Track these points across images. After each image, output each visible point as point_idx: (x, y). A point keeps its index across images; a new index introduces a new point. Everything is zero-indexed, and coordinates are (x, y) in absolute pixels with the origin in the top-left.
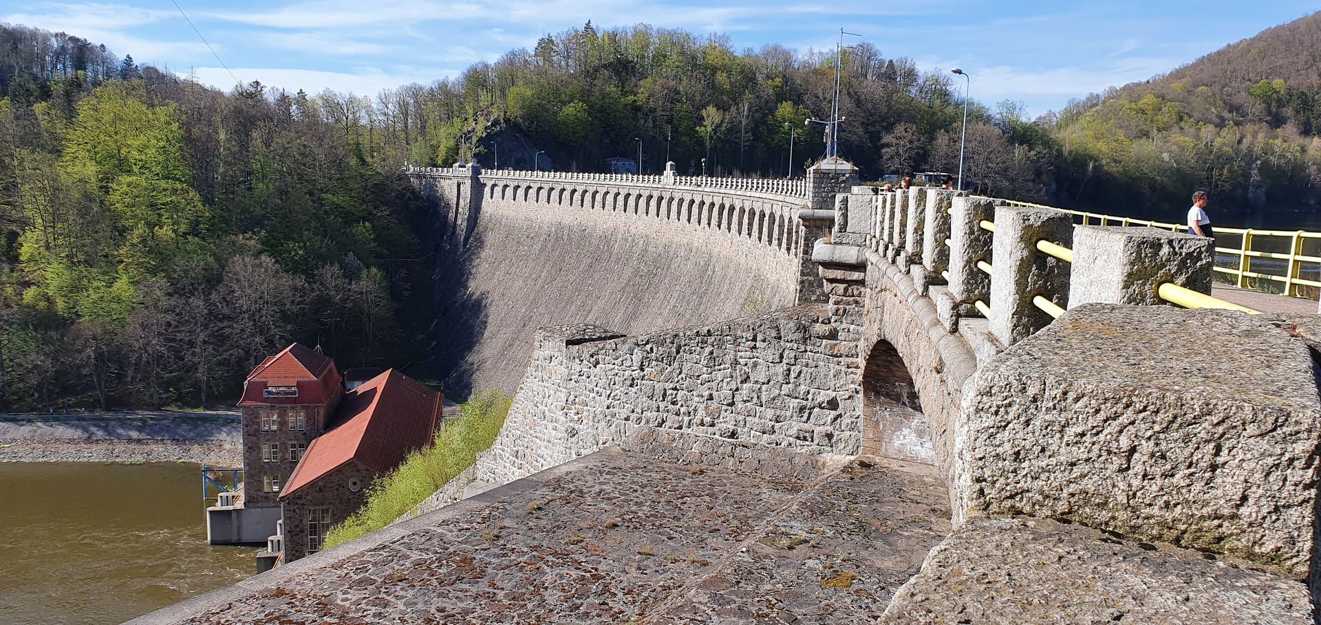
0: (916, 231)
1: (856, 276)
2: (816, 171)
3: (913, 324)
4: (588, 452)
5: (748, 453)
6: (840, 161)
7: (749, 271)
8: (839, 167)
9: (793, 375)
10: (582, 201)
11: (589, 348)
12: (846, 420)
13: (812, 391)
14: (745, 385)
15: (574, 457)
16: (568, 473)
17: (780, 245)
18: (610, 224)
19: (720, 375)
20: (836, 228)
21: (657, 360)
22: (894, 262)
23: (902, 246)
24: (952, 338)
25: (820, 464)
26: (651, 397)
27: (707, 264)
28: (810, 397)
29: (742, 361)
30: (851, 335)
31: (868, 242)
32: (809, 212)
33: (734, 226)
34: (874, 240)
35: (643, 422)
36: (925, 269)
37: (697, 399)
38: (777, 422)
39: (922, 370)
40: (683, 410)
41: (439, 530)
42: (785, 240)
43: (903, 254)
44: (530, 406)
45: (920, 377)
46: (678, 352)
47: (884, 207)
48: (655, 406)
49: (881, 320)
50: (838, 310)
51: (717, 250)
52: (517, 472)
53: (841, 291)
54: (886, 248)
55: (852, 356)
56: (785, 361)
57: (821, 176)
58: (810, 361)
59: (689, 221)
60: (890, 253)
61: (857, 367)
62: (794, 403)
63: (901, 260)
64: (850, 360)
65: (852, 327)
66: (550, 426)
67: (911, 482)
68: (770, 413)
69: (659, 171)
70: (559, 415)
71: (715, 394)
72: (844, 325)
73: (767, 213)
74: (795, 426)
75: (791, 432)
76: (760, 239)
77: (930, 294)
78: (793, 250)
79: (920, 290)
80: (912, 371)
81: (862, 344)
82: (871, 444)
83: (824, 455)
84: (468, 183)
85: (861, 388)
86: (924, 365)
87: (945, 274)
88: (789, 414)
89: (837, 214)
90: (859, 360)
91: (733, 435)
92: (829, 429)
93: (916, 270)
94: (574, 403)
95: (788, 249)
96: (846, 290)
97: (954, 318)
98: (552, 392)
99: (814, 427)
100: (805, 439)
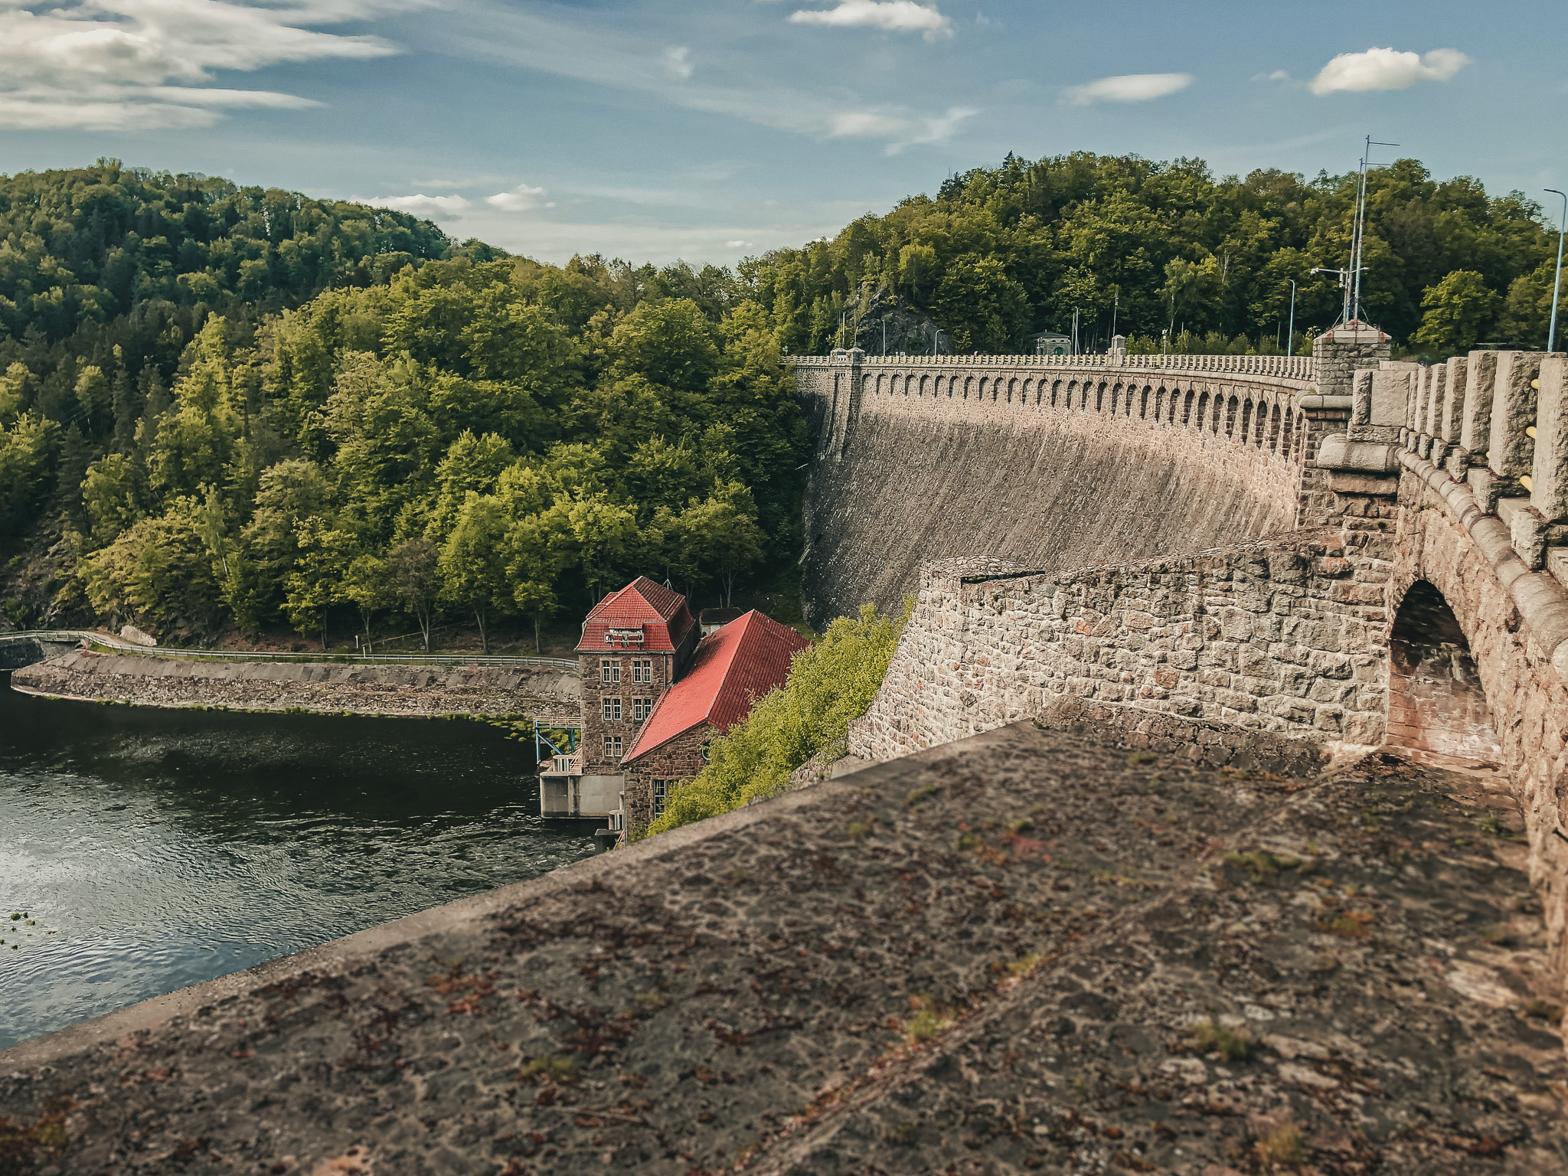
0: (1477, 418)
1: (1384, 487)
2: (1326, 343)
3: (1471, 557)
4: (991, 726)
5: (1219, 738)
6: (1362, 326)
7: (1227, 485)
8: (1360, 335)
9: (1286, 630)
10: (995, 392)
11: (993, 588)
12: (1364, 695)
13: (1314, 653)
14: (1214, 644)
15: (972, 732)
16: (962, 754)
17: (1273, 446)
18: (1033, 423)
19: (1178, 629)
20: (1355, 418)
21: (1086, 606)
22: (1442, 465)
23: (1455, 442)
24: (1535, 578)
25: (1322, 756)
26: (1078, 657)
27: (1168, 475)
28: (1311, 661)
29: (1211, 609)
30: (1375, 575)
31: (1402, 439)
32: (1315, 401)
33: (1208, 421)
34: (1412, 436)
35: (1067, 690)
36: (1492, 474)
37: (1144, 661)
38: (1260, 695)
39: (1484, 626)
40: (1124, 675)
41: (794, 818)
42: (1280, 441)
43: (1457, 453)
44: (915, 662)
45: (1480, 636)
46: (1116, 596)
47: (1428, 386)
48: (1084, 668)
49: (1421, 552)
50: (1355, 537)
51: (1182, 455)
52: (900, 748)
53: (1360, 510)
54: (1430, 446)
55: (1375, 604)
56: (1275, 609)
57: (1335, 349)
58: (1313, 611)
59: (1143, 415)
60: (1436, 454)
61: (1383, 620)
62: (1287, 670)
63: (1454, 462)
64: (1371, 609)
65: (1376, 562)
66: (941, 690)
67: (1463, 786)
68: (1250, 683)
69: (1102, 349)
70: (952, 676)
71: (1170, 653)
72: (1365, 560)
73: (1256, 402)
74: (1288, 702)
75: (1281, 710)
76: (1244, 438)
77: (1500, 511)
78: (1292, 454)
79: (1483, 506)
80: (1468, 626)
81: (1390, 587)
82: (1401, 730)
83: (1330, 743)
84: (849, 374)
85: (1387, 650)
86: (1488, 620)
87: (1525, 481)
88: (1278, 684)
89: (1355, 401)
90: (1385, 610)
91: (1195, 711)
92: (1339, 707)
93: (1478, 477)
94: (971, 661)
95: (1286, 453)
96: (1367, 508)
97: (1540, 547)
98: (943, 646)
99: (1315, 704)
100: (1301, 720)
